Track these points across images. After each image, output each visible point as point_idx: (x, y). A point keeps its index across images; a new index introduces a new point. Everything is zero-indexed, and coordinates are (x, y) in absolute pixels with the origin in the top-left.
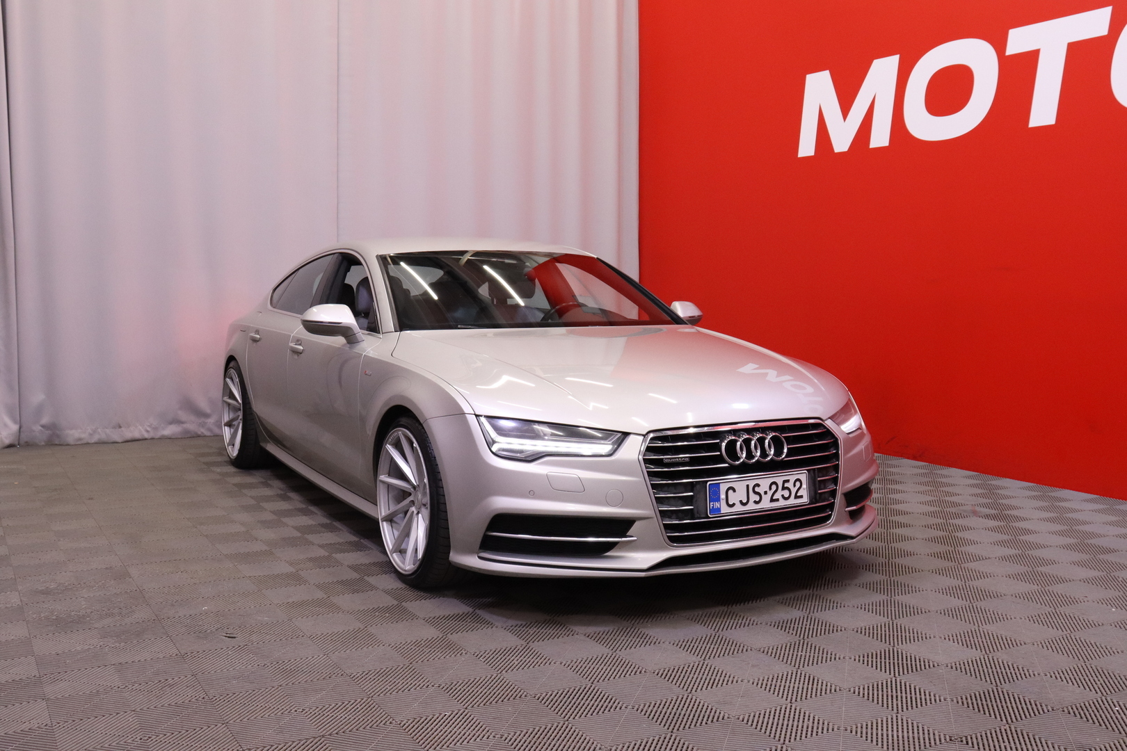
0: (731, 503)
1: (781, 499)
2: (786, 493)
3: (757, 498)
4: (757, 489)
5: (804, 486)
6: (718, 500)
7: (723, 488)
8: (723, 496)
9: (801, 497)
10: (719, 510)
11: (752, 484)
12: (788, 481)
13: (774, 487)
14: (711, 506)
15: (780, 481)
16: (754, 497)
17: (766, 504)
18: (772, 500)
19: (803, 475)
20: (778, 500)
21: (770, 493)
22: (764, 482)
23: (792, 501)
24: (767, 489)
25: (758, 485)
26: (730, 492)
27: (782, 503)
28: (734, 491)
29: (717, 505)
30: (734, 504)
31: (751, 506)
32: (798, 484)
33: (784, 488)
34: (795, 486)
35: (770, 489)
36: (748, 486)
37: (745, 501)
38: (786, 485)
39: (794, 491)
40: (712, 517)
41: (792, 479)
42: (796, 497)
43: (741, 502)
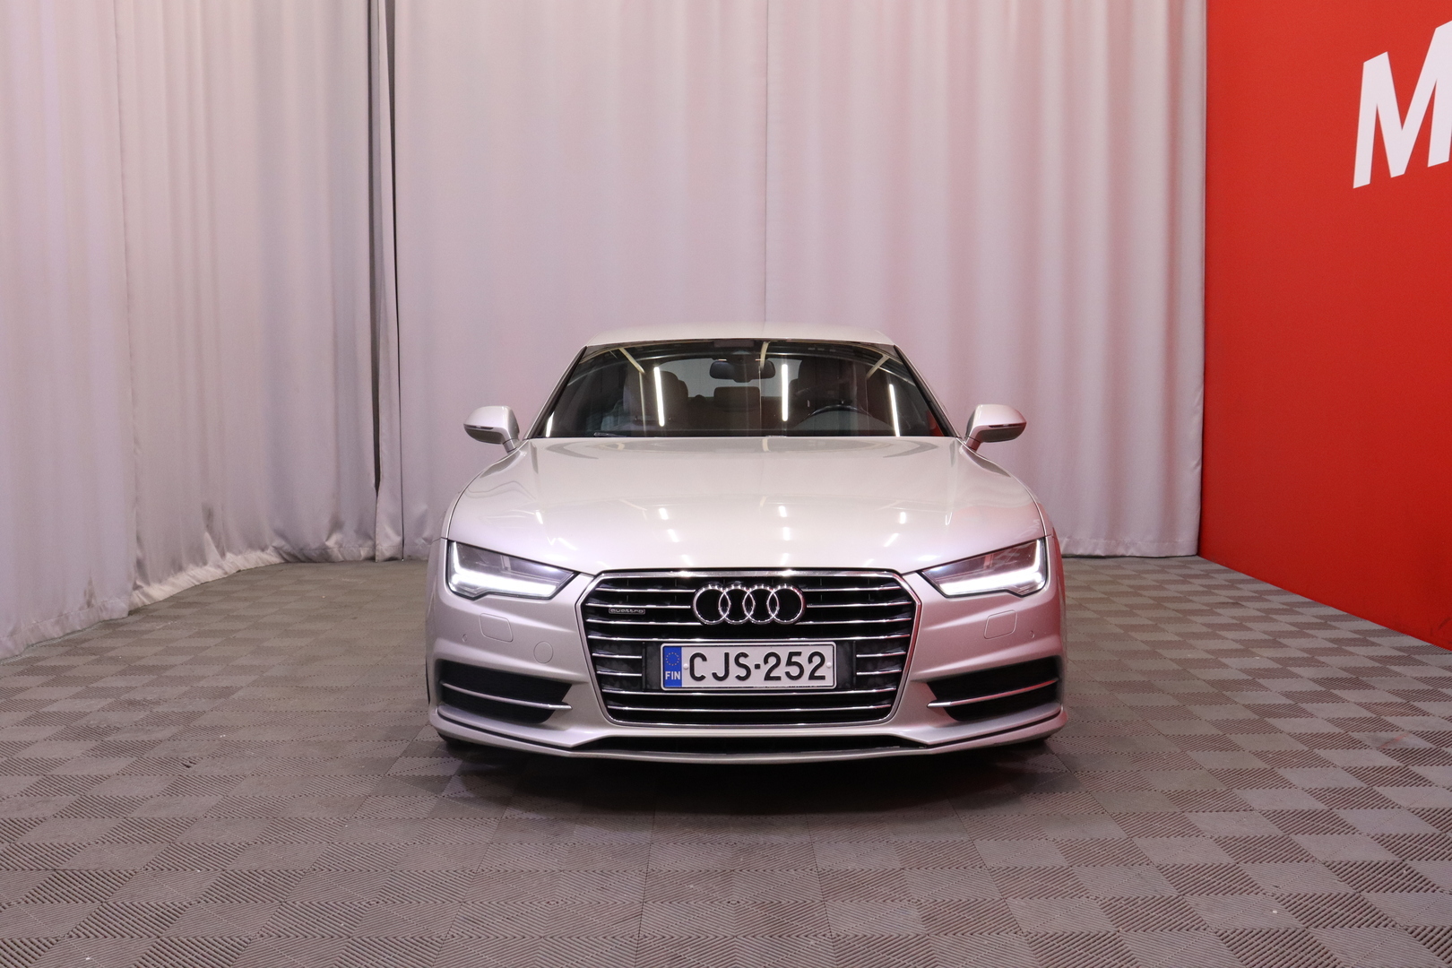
0: (698, 674)
1: (784, 677)
2: (795, 671)
3: (743, 673)
4: (742, 660)
5: (829, 663)
6: (679, 668)
7: (687, 654)
8: (686, 664)
9: (822, 678)
10: (679, 682)
11: (733, 652)
12: (799, 654)
13: (772, 661)
14: (667, 676)
15: (783, 653)
16: (735, 671)
17: (757, 682)
18: (768, 677)
19: (828, 648)
20: (778, 678)
21: (765, 669)
22: (756, 652)
23: (805, 682)
24: (761, 662)
25: (745, 655)
26: (698, 661)
27: (785, 683)
28: (704, 659)
29: (676, 675)
30: (702, 678)
31: (731, 683)
32: (817, 660)
33: (789, 663)
34: (810, 661)
35: (766, 661)
36: (727, 655)
37: (721, 674)
38: (794, 659)
39: (808, 669)
40: (666, 690)
41: (807, 652)
42: (812, 677)
43: (715, 675)
